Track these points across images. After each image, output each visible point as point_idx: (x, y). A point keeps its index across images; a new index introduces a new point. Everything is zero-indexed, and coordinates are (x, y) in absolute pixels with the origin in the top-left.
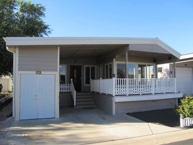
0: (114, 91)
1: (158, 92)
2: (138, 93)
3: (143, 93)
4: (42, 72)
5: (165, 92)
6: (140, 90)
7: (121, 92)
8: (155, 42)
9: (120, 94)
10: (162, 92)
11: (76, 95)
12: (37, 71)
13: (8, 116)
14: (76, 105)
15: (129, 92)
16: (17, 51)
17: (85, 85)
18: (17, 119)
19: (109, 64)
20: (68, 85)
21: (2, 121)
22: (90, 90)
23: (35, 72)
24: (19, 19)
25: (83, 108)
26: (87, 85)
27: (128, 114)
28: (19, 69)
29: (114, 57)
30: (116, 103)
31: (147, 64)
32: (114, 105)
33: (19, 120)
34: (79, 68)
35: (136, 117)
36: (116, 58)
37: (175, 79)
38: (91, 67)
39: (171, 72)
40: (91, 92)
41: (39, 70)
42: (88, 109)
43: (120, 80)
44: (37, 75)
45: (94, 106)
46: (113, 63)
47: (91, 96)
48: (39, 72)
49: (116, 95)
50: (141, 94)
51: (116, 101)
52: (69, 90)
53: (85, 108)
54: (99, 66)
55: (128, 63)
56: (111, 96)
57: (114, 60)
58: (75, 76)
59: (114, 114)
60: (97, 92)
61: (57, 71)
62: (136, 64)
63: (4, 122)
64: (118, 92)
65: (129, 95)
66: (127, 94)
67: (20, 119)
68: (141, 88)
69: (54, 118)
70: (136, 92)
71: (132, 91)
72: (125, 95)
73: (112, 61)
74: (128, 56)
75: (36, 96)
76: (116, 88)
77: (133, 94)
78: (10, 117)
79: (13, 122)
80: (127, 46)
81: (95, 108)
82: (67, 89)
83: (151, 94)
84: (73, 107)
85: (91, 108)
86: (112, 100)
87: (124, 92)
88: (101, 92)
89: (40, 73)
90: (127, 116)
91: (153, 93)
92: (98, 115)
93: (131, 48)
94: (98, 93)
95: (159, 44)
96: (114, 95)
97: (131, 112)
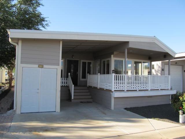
0: (113, 87)
1: (154, 89)
2: (136, 89)
3: (139, 89)
4: (45, 66)
5: (160, 89)
6: (138, 86)
7: (120, 88)
8: (153, 40)
9: (119, 90)
10: (157, 89)
11: (74, 89)
12: (39, 65)
13: (8, 109)
14: (74, 99)
15: (127, 88)
16: (20, 43)
17: (81, 79)
18: (18, 112)
19: (106, 60)
20: (66, 79)
21: (2, 113)
22: (87, 84)
23: (37, 66)
24: (17, 11)
25: (80, 102)
26: (84, 80)
27: (125, 109)
28: (21, 62)
29: (113, 53)
30: (115, 98)
31: (142, 61)
32: (113, 101)
33: (20, 113)
34: (76, 63)
35: (134, 112)
36: (114, 54)
37: (170, 76)
38: (88, 62)
39: (163, 69)
40: (88, 86)
41: (42, 64)
42: (85, 103)
43: (117, 76)
44: (39, 68)
45: (91, 100)
46: (111, 58)
47: (88, 91)
48: (41, 66)
49: (115, 91)
50: (138, 90)
51: (115, 97)
52: (67, 84)
53: (82, 102)
54: (96, 62)
55: (127, 59)
56: (110, 91)
57: (112, 56)
58: (72, 70)
59: (113, 109)
60: (94, 87)
61: (59, 65)
62: (133, 61)
63: (5, 115)
64: (116, 88)
65: (127, 91)
66: (126, 90)
67: (22, 112)
68: (139, 84)
69: (55, 112)
70: (133, 88)
71: (130, 87)
72: (124, 91)
73: (110, 57)
74: (128, 53)
75: (38, 89)
76: (115, 83)
77: (131, 89)
78: (10, 110)
79: (14, 115)
80: (127, 43)
81: (92, 102)
82: (65, 83)
83: (147, 90)
84: (71, 101)
85: (88, 102)
86: (111, 95)
87: (123, 88)
88: (99, 87)
89: (43, 67)
90: (125, 110)
91: (149, 89)
92: (97, 110)
93: (131, 46)
94: (96, 88)
95: (156, 42)
96: (113, 90)
97: (128, 107)
